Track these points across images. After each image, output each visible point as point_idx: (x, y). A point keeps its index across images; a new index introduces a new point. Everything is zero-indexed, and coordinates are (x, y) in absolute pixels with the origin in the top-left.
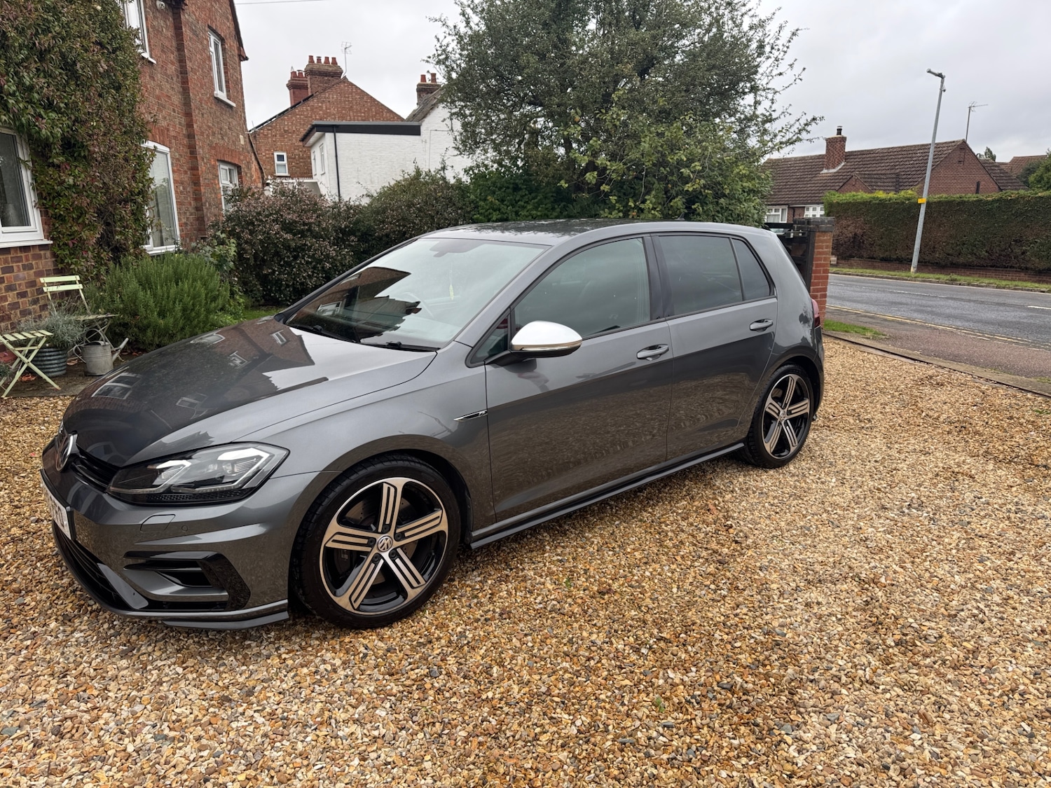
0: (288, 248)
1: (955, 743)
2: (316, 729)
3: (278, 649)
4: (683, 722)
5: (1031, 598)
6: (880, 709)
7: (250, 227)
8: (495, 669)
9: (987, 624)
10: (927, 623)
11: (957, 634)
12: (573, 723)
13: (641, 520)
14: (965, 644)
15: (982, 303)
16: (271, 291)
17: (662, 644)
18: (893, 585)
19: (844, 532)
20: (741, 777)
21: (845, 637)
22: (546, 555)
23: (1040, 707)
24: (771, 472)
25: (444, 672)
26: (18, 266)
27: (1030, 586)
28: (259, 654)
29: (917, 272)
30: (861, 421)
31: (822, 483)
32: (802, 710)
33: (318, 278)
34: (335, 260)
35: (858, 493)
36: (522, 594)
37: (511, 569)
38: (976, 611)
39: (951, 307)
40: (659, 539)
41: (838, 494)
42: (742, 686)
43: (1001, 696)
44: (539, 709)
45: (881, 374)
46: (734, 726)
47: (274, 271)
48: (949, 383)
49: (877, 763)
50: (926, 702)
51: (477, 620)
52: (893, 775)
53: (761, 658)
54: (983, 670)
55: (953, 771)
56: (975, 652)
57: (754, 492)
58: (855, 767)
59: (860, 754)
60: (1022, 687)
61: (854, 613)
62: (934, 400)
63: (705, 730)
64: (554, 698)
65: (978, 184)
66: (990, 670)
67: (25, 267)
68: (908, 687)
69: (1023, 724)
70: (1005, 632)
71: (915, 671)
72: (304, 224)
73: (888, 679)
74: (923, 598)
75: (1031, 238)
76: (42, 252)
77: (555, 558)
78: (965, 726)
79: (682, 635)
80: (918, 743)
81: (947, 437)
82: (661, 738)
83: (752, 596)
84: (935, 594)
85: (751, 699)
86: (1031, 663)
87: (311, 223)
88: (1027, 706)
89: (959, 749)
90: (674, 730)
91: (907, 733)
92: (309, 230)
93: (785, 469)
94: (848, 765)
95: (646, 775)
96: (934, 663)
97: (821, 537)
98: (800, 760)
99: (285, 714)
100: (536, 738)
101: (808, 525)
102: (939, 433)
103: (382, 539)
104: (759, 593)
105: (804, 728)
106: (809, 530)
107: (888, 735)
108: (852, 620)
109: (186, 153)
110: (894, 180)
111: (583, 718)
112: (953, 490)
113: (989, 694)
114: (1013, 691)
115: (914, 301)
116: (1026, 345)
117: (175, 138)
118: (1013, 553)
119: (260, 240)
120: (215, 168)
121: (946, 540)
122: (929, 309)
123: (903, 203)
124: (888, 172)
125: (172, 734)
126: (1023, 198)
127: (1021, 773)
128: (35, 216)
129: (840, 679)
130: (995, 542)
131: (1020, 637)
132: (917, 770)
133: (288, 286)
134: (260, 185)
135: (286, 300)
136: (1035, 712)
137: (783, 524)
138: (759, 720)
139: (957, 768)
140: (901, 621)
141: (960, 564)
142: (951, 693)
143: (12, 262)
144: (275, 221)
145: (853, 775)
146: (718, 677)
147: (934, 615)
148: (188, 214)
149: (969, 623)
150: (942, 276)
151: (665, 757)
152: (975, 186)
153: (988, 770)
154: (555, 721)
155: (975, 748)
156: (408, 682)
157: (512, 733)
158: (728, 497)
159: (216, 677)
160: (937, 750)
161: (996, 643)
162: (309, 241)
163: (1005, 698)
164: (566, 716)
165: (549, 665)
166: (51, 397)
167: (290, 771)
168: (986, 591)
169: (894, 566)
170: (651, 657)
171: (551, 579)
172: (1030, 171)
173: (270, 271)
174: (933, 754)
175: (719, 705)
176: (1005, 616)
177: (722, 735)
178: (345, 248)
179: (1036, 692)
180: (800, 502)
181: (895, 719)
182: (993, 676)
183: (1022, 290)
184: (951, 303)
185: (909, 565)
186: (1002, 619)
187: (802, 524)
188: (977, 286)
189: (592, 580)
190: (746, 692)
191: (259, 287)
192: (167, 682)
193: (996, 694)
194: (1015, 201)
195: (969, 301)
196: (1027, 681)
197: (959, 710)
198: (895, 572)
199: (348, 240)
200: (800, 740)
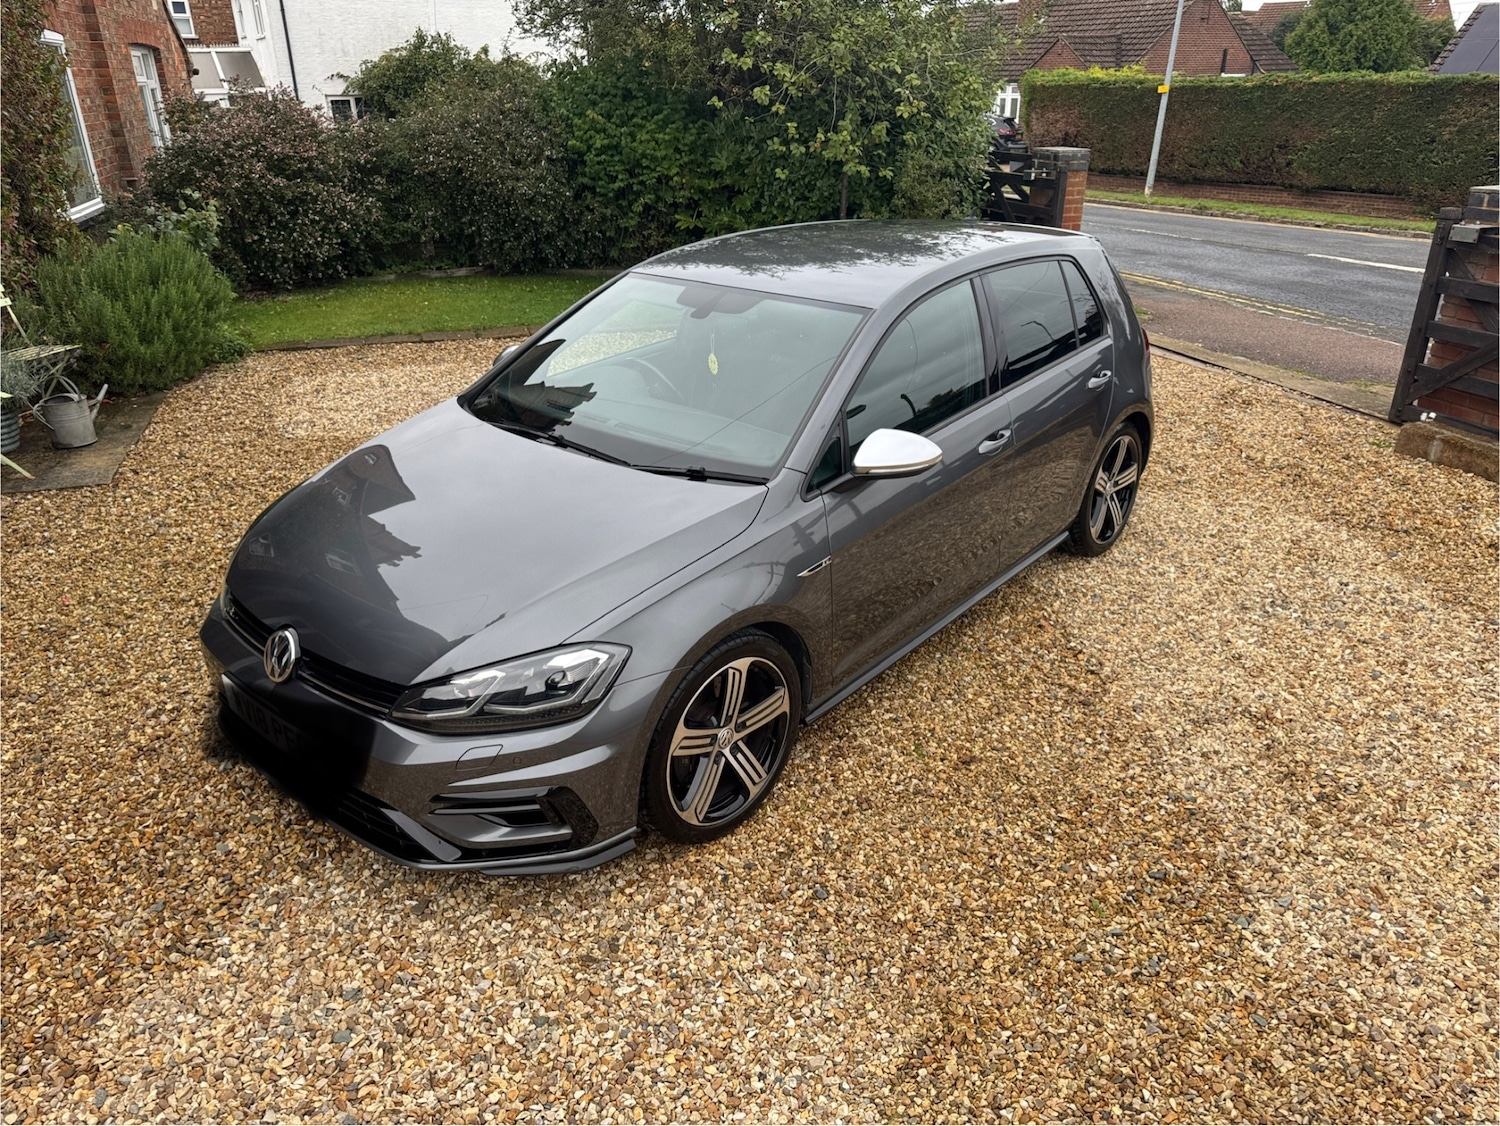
0: (280, 200)
1: (1414, 917)
2: (721, 986)
3: (613, 881)
4: (1130, 927)
5: (1440, 724)
6: (1330, 887)
7: (217, 169)
8: (888, 880)
9: (1405, 764)
10: (1341, 769)
11: (1376, 779)
12: (1010, 943)
13: (965, 650)
14: (1388, 792)
15: (1249, 249)
16: (258, 268)
17: (1064, 826)
18: (1291, 720)
19: (1211, 648)
20: (1216, 987)
21: (1261, 797)
22: (874, 712)
23: (1485, 865)
24: (1094, 562)
25: (832, 892)
27: (1434, 708)
28: (593, 892)
29: (1152, 195)
30: (1173, 472)
31: (1161, 574)
32: (1251, 897)
33: (330, 245)
34: (355, 216)
35: (1206, 586)
36: (871, 772)
37: (841, 738)
38: (1389, 749)
39: (1211, 257)
40: (998, 675)
41: (1184, 590)
42: (1176, 874)
43: (1443, 855)
44: (964, 929)
45: (1170, 388)
46: (1187, 926)
47: (262, 238)
48: (1258, 401)
49: (1345, 951)
50: (1373, 871)
51: (834, 815)
52: (1367, 964)
53: (1181, 833)
54: (1417, 824)
55: (1423, 953)
56: (1400, 802)
57: (1085, 595)
58: (1325, 960)
59: (1325, 944)
60: (1461, 842)
61: (1260, 763)
62: (1249, 431)
63: (1158, 935)
64: (976, 913)
65: (1225, 52)
66: (1425, 824)
68: (1348, 855)
69: (1474, 887)
70: (1424, 771)
71: (1350, 834)
72: (303, 160)
73: (1325, 847)
74: (1326, 734)
75: (1299, 143)
77: (887, 716)
78: (1420, 896)
79: (1085, 813)
80: (1379, 923)
81: (1284, 491)
82: (1116, 950)
83: (1139, 749)
84: (1338, 728)
85: (1192, 889)
86: (1462, 809)
87: (312, 158)
88: (1471, 863)
89: (1421, 926)
90: (1126, 938)
91: (1366, 913)
93: (1108, 558)
94: (1318, 957)
95: (1116, 997)
96: (1365, 820)
97: (1187, 657)
98: (1268, 957)
99: (674, 971)
100: (977, 965)
101: (1166, 641)
102: (1270, 486)
103: (723, 733)
104: (1145, 745)
105: (1258, 918)
106: (1168, 647)
107: (1347, 917)
108: (1261, 773)
109: (85, 38)
110: (1114, 47)
111: (1019, 935)
112: (1313, 574)
113: (1431, 854)
114: (1454, 848)
115: (1163, 248)
116: (1320, 321)
118: (1404, 663)
119: (236, 189)
120: (127, 58)
121: (1328, 650)
122: (1186, 262)
123: (1133, 88)
124: (1106, 33)
125: (552, 1015)
126: (1293, 84)
127: (1489, 946)
129: (1274, 851)
130: (1382, 649)
131: (1441, 777)
132: (1392, 958)
133: (285, 260)
134: (184, 75)
135: (285, 282)
136: (1481, 870)
137: (1136, 641)
138: (1211, 915)
139: (1426, 949)
140: (1313, 768)
141: (1354, 683)
142: (1393, 858)
144: (256, 155)
145: (1326, 969)
146: (1145, 865)
147: (1346, 757)
148: (103, 144)
149: (1385, 764)
150: (1187, 202)
151: (1128, 972)
152: (1221, 55)
153: (1456, 947)
154: (990, 943)
155: (1436, 922)
156: (798, 910)
157: (947, 963)
158: (1057, 605)
159: (555, 929)
160: (1402, 930)
161: (1420, 788)
162: (314, 187)
163: (1448, 857)
164: (998, 934)
165: (947, 869)
166: (27, 493)
167: (722, 1044)
168: (1390, 718)
169: (1283, 693)
170: (1059, 846)
171: (896, 748)
172: (1287, 26)
173: (256, 238)
174: (1397, 934)
175: (1161, 900)
176: (1420, 751)
177: (1177, 939)
178: (368, 196)
179: (1476, 846)
180: (1144, 605)
181: (1348, 897)
182: (1429, 830)
183: (1292, 223)
184: (1210, 250)
185: (1299, 691)
186: (1418, 755)
187: (1159, 639)
188: (1235, 217)
189: (945, 744)
190: (1184, 882)
191: (240, 264)
192: (500, 943)
193: (1439, 853)
194: (1282, 88)
195: (1233, 246)
196: (1465, 834)
197: (1408, 878)
198: (1286, 701)
199: (372, 183)
200: (1260, 933)
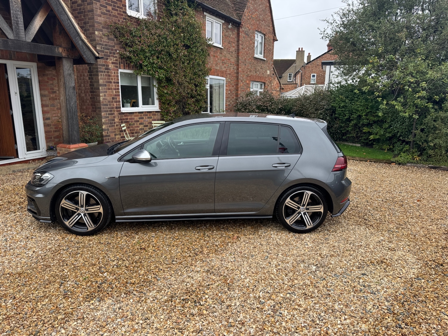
4: (81, 285)
26: (146, 117)
67: (148, 118)
76: (157, 113)
82: (69, 285)
87: (268, 106)
92: (267, 109)
107: (113, 315)
109: (234, 79)
117: (230, 74)
120: (248, 84)
128: (157, 102)
134: (278, 89)
138: (96, 294)
143: (144, 116)
146: (113, 280)
148: (231, 101)
151: (61, 289)
